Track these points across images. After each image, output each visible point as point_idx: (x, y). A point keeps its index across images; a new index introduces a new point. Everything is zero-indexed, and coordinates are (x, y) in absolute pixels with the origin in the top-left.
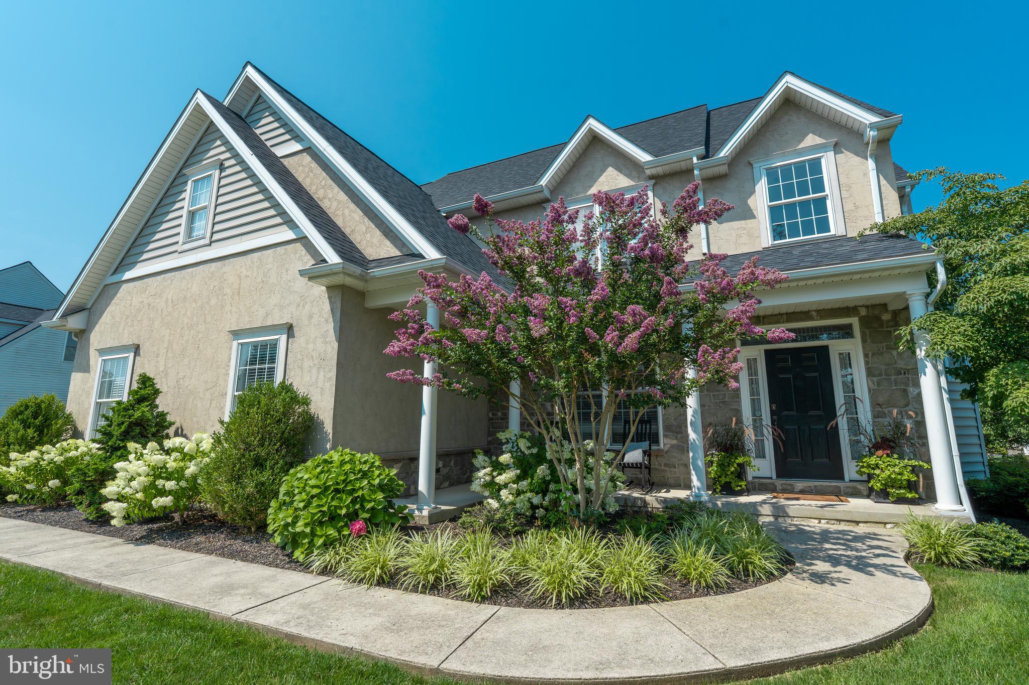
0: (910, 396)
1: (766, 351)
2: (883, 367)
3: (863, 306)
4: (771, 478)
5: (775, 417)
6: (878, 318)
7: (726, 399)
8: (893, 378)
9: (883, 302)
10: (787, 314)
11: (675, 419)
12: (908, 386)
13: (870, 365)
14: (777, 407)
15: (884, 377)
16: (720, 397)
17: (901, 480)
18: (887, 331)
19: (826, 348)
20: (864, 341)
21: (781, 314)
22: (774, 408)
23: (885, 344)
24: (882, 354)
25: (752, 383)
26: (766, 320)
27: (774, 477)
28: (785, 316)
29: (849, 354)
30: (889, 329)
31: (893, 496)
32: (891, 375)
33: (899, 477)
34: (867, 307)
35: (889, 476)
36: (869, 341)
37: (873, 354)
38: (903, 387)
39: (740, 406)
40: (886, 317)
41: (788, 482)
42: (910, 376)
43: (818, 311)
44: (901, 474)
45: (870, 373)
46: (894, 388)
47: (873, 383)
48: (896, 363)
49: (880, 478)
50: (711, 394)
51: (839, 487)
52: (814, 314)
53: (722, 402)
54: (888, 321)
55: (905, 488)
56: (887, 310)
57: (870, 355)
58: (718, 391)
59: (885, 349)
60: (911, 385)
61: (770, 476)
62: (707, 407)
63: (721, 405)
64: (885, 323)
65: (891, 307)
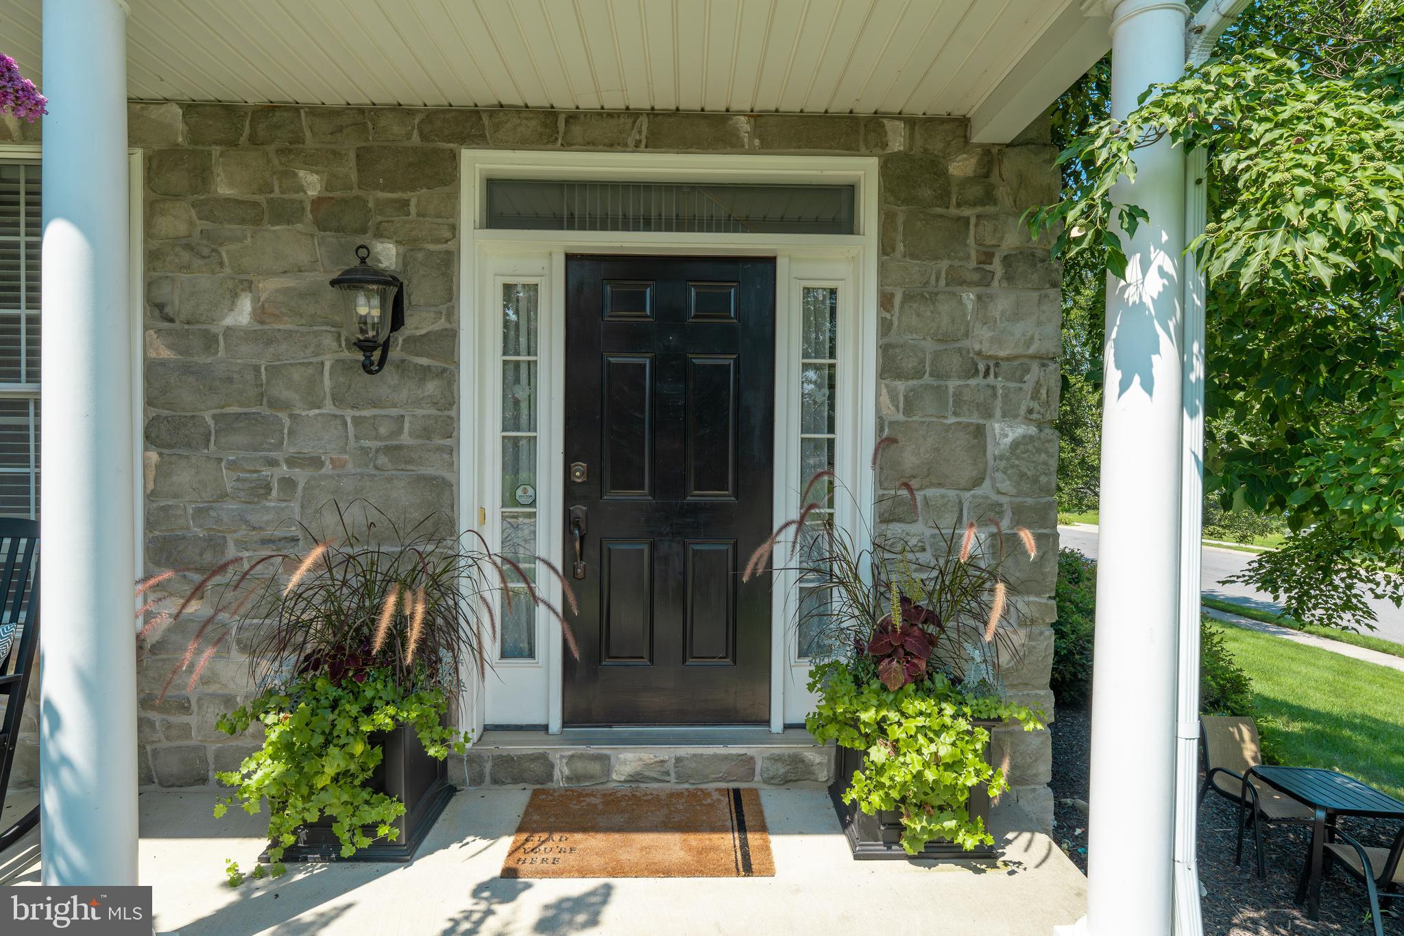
0: (992, 450)
1: (570, 257)
2: (929, 346)
3: (899, 116)
4: (545, 728)
5: (580, 509)
6: (935, 168)
7: (405, 439)
8: (952, 384)
9: (957, 113)
10: (653, 113)
11: (199, 512)
12: (990, 416)
13: (893, 338)
14: (589, 472)
15: (927, 379)
16: (383, 431)
17: (953, 788)
18: (959, 219)
19: (768, 263)
20: (886, 248)
21: (631, 114)
22: (578, 476)
23: (944, 265)
24: (933, 298)
25: (517, 381)
26: (577, 130)
27: (555, 725)
28: (644, 122)
29: (833, 292)
30: (966, 212)
31: (914, 839)
32: (947, 376)
33: (949, 777)
34: (911, 122)
35: (918, 776)
36: (901, 247)
37: (907, 298)
38: (975, 419)
39: (453, 466)
40: (961, 167)
41: (594, 750)
42: (1000, 383)
43: (756, 116)
44: (955, 765)
45: (889, 367)
46: (952, 420)
47: (894, 399)
48: (966, 335)
49: (885, 780)
50: (349, 414)
51: (750, 760)
52: (743, 124)
53: (387, 450)
54: (965, 182)
55: (955, 815)
56: (966, 139)
57: (897, 300)
58: (375, 404)
59: (943, 282)
60: (998, 413)
61: (538, 719)
62: (327, 469)
63: (383, 460)
64: (954, 190)
65: (982, 135)
